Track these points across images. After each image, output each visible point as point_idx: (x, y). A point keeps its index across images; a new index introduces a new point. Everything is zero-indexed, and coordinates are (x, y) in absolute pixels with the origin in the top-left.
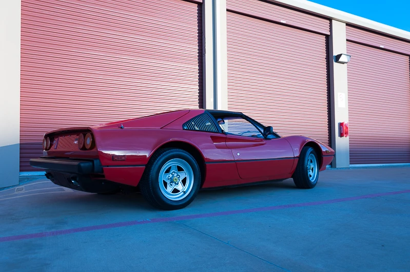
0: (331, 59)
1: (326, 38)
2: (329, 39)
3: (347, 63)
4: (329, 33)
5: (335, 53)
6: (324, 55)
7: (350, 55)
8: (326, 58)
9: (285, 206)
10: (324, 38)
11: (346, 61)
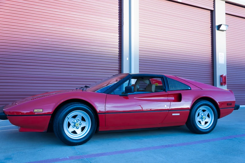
0: (214, 28)
1: (211, 12)
2: (212, 12)
3: (226, 31)
4: (213, 9)
5: (217, 24)
6: (209, 25)
7: (228, 24)
8: (211, 27)
9: (166, 146)
10: (209, 12)
11: (225, 29)
